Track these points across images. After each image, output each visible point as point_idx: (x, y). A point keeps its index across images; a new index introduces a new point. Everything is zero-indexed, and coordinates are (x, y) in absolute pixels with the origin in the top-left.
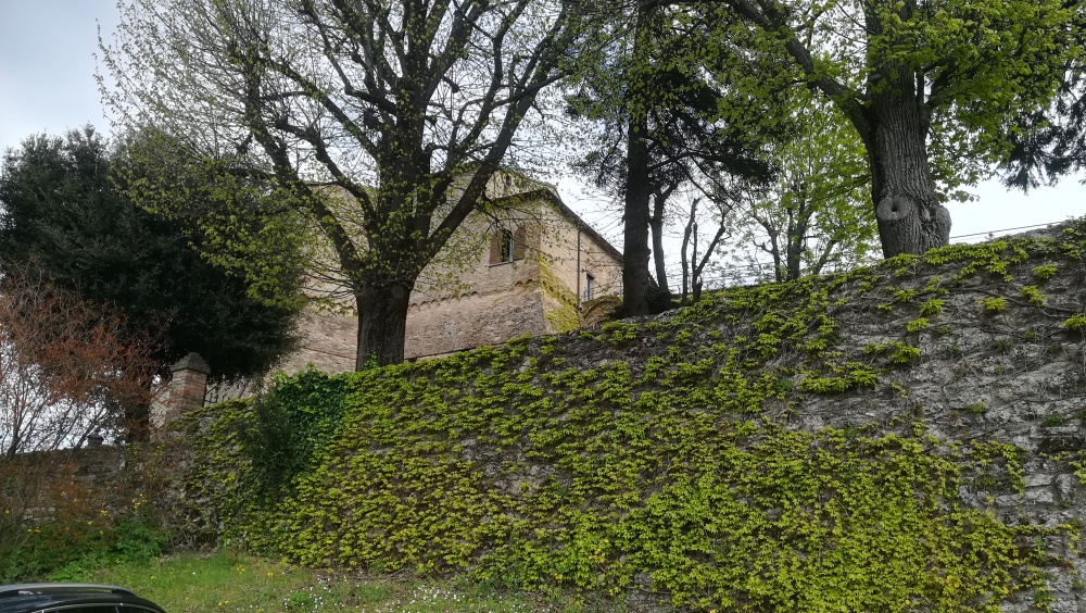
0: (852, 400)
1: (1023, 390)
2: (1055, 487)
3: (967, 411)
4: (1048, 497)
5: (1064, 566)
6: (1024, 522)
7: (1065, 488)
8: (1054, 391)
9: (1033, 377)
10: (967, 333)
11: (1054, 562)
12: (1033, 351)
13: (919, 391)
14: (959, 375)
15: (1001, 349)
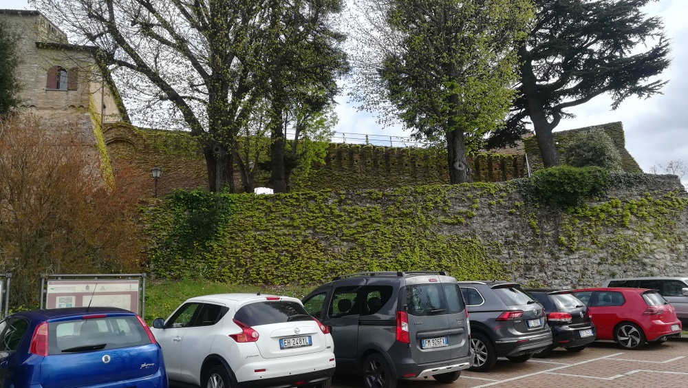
0: (457, 227)
1: (500, 227)
2: (509, 254)
3: (487, 232)
4: (507, 256)
5: (512, 273)
6: (503, 262)
7: (511, 254)
8: (507, 228)
9: (502, 224)
10: (486, 209)
11: (510, 272)
12: (501, 217)
13: (475, 225)
14: (484, 222)
15: (494, 216)
